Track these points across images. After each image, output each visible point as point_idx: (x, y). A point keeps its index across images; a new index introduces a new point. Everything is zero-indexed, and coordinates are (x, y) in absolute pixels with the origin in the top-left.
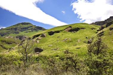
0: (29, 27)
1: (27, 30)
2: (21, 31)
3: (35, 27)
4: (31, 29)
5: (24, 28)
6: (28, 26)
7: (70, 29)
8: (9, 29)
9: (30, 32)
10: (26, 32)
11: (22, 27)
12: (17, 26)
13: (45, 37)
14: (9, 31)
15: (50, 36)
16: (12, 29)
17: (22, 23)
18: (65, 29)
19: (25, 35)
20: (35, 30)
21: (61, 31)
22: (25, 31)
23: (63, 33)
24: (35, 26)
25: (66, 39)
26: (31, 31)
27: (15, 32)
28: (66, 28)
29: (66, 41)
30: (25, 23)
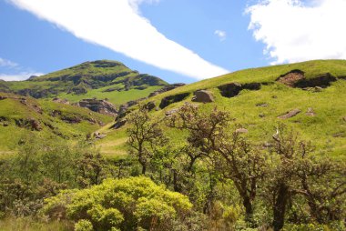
0: (117, 76)
1: (111, 84)
2: (93, 87)
3: (137, 77)
4: (125, 82)
5: (100, 78)
6: (113, 72)
7: (297, 77)
8: (57, 79)
9: (119, 90)
10: (109, 91)
11: (94, 75)
12: (81, 70)
13: (210, 101)
14: (57, 86)
15: (227, 99)
16: (64, 78)
17: (96, 62)
18: (278, 79)
19: (106, 99)
20: (135, 84)
21: (265, 84)
22: (104, 86)
23: (275, 93)
24: (135, 72)
25: (293, 112)
26: (123, 86)
27: (74, 90)
28: (282, 76)
29: (296, 118)
30: (105, 62)
